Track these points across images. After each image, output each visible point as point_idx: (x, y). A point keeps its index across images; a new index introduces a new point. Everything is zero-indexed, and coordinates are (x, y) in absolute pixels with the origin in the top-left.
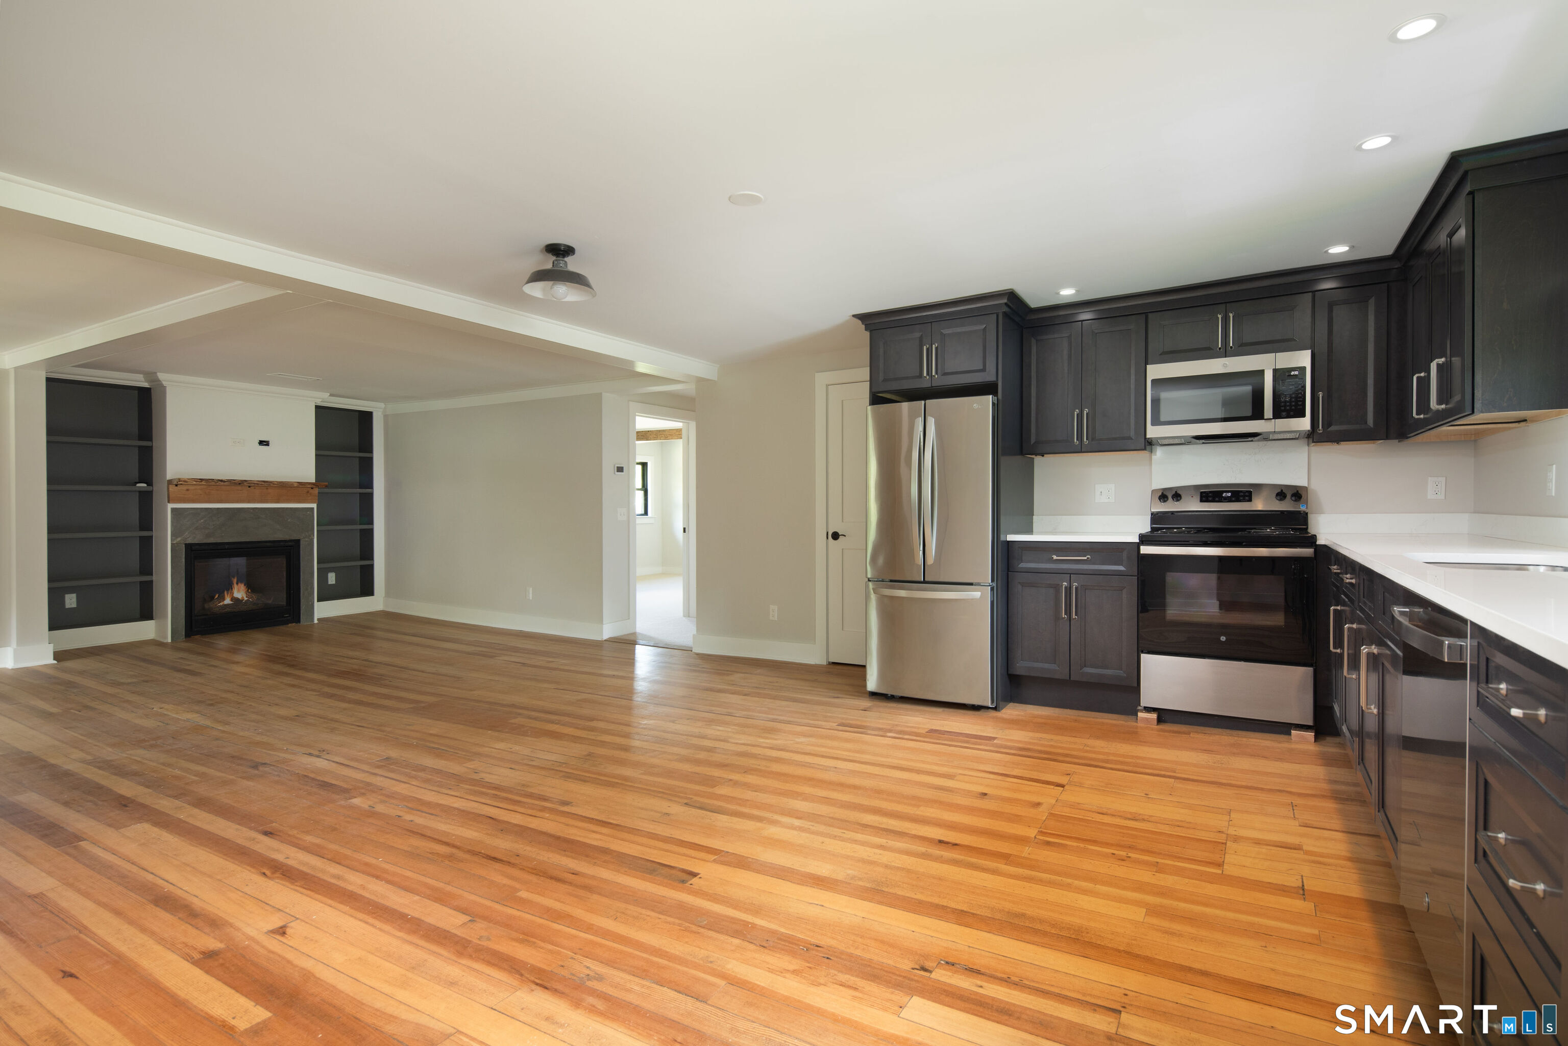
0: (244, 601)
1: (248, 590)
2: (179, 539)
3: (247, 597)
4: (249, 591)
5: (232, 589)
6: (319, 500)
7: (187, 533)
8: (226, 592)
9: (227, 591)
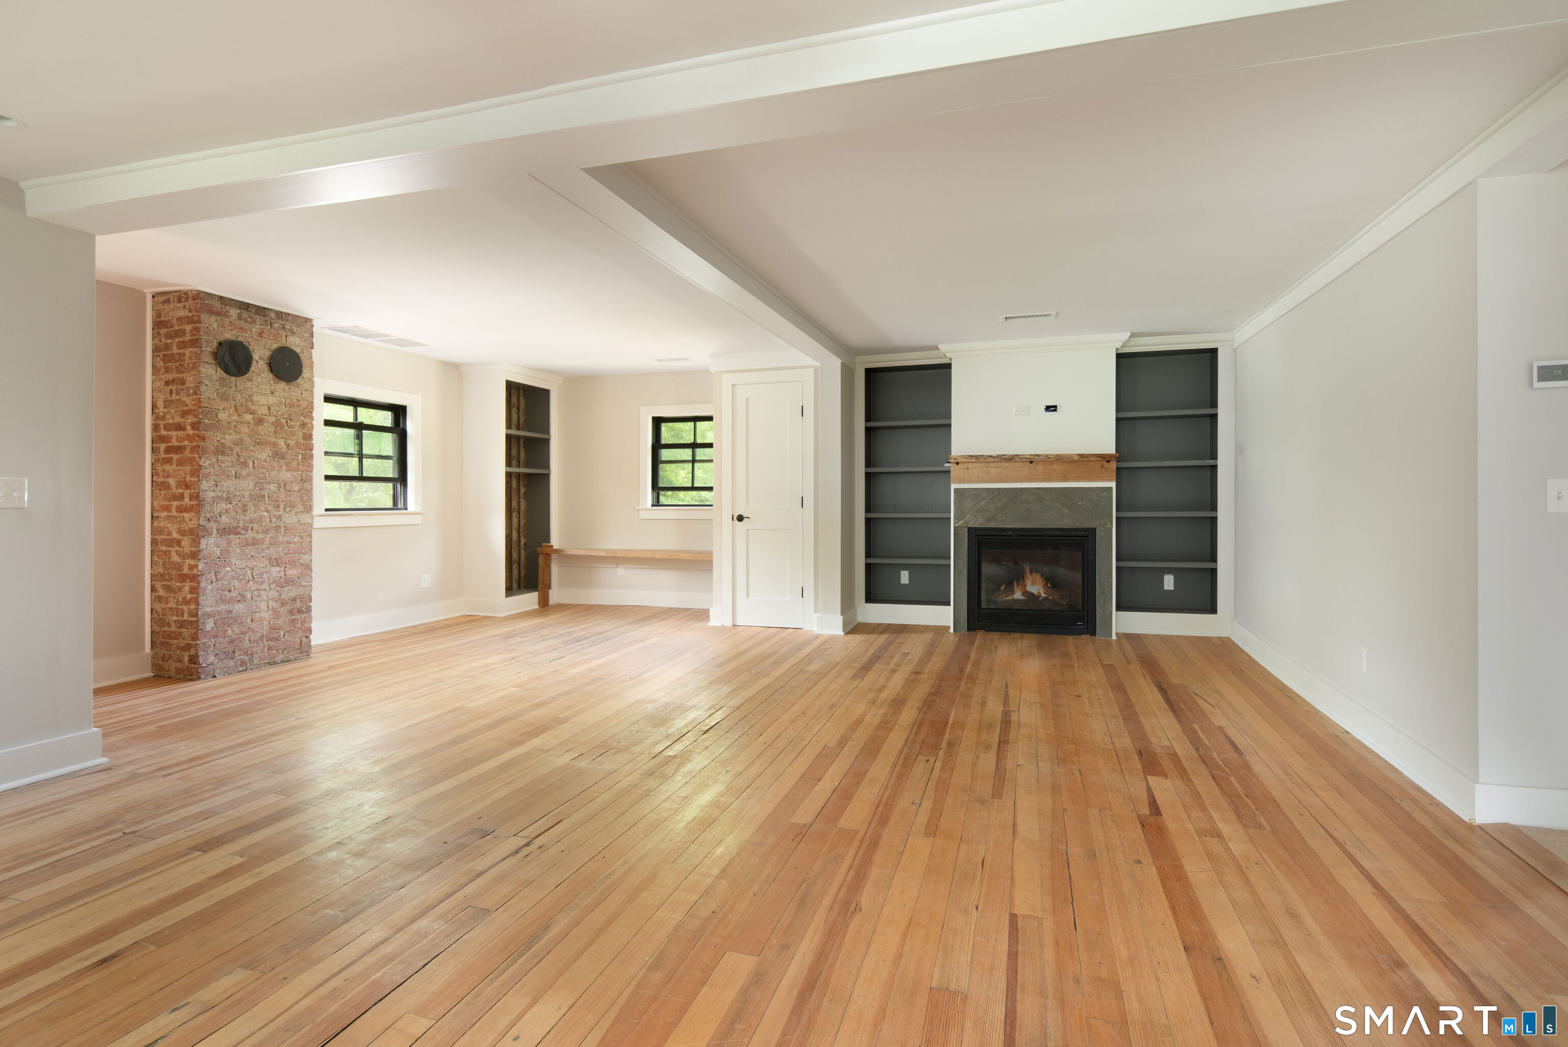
0: (1041, 598)
1: (1047, 584)
2: (961, 522)
3: (1044, 593)
4: (1049, 585)
5: (1024, 579)
6: (1116, 480)
7: (968, 517)
8: (1015, 583)
9: (1017, 581)
